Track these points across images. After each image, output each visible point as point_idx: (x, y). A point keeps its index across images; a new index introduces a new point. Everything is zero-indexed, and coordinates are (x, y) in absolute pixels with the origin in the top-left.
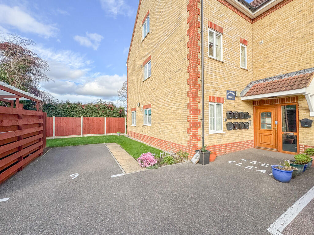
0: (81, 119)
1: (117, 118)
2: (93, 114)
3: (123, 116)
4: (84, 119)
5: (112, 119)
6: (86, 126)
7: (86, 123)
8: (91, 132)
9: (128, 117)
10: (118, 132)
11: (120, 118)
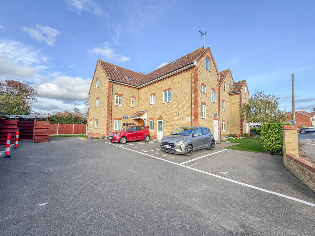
0: (57, 125)
1: (81, 125)
2: (66, 122)
3: (86, 124)
4: (59, 125)
5: (78, 125)
6: (60, 129)
7: (61, 127)
8: (63, 133)
9: (88, 124)
10: (81, 133)
11: (83, 125)
